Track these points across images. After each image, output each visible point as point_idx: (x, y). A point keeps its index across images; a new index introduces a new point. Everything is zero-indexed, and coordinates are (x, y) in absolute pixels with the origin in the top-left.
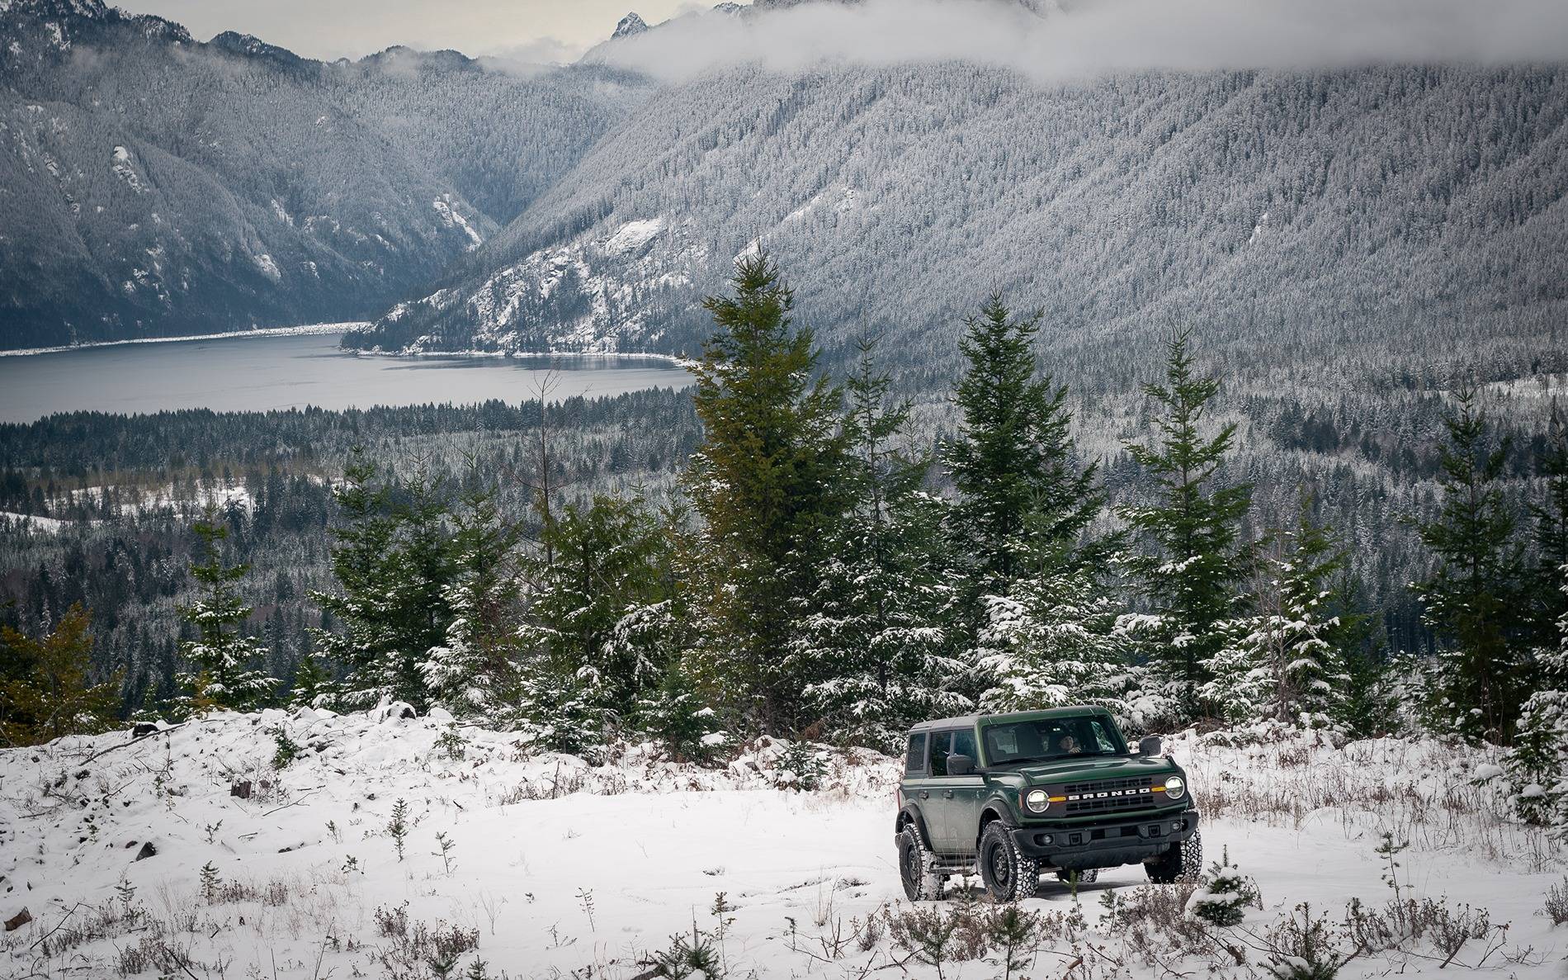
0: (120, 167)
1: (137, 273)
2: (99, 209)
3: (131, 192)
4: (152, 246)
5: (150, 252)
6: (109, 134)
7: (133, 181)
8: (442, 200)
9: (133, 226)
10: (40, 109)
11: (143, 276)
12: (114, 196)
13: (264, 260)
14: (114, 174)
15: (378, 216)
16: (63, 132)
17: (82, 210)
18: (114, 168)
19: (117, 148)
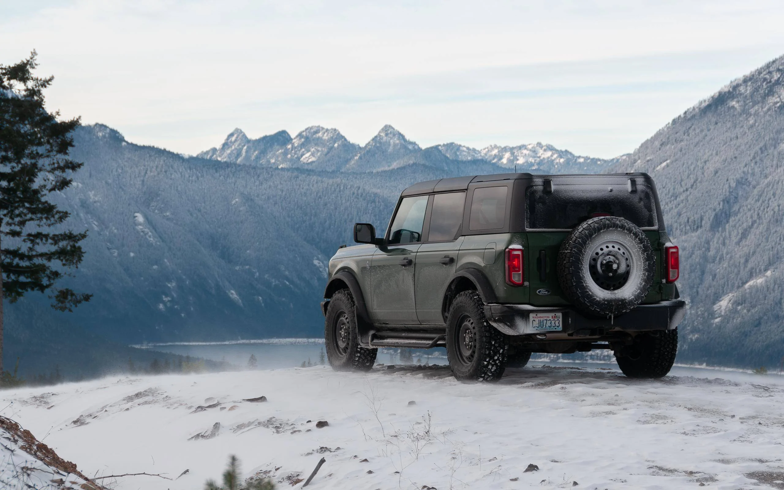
0: (141, 227)
1: (165, 299)
2: (132, 254)
3: (150, 245)
4: (170, 281)
5: (169, 285)
6: (129, 205)
7: (150, 237)
8: (318, 259)
9: (155, 267)
10: (80, 185)
11: (169, 301)
12: (140, 245)
13: (232, 294)
14: (138, 232)
15: (283, 268)
16: (98, 201)
17: (119, 255)
18: (137, 227)
19: (136, 214)
